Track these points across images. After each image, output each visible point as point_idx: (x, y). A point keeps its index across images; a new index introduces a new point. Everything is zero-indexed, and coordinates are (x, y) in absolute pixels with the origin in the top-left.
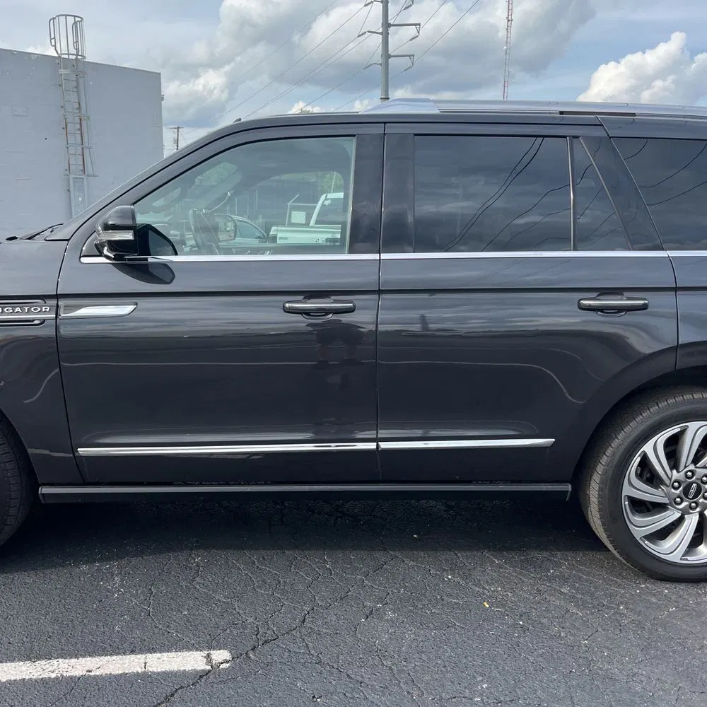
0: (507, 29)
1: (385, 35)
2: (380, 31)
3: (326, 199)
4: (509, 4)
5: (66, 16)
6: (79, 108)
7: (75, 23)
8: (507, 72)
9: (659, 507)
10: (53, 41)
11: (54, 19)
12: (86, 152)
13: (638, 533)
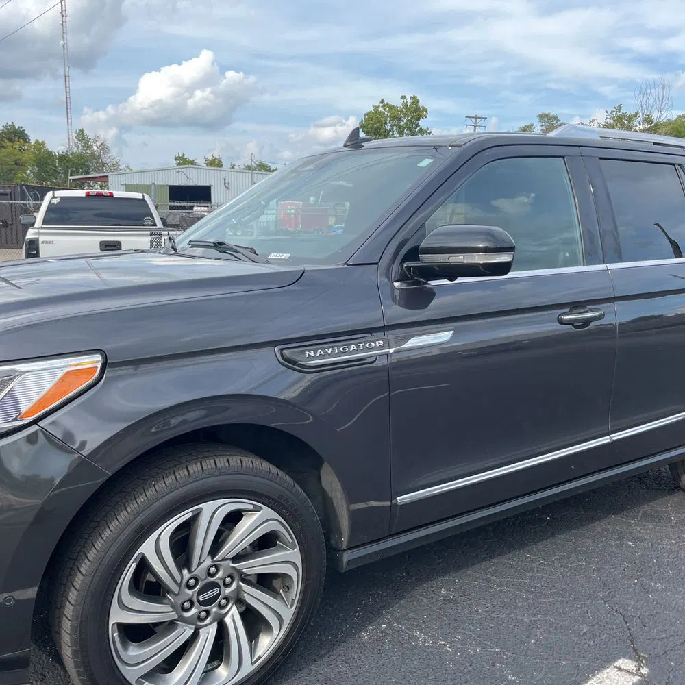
0: (62, 24)
3: (54, 197)
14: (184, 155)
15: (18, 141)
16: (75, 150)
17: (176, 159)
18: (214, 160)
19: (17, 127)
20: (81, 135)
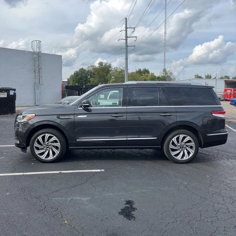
0: (165, 36)
1: (126, 40)
2: (125, 39)
3: (112, 92)
4: (165, 28)
5: (36, 41)
6: (39, 66)
7: (39, 42)
8: (165, 49)
9: (176, 150)
10: (32, 47)
11: (33, 41)
12: (40, 78)
13: (173, 155)
14: (198, 74)
15: (146, 73)
16: (163, 75)
17: (195, 76)
18: (208, 76)
19: (146, 69)
20: (165, 70)
